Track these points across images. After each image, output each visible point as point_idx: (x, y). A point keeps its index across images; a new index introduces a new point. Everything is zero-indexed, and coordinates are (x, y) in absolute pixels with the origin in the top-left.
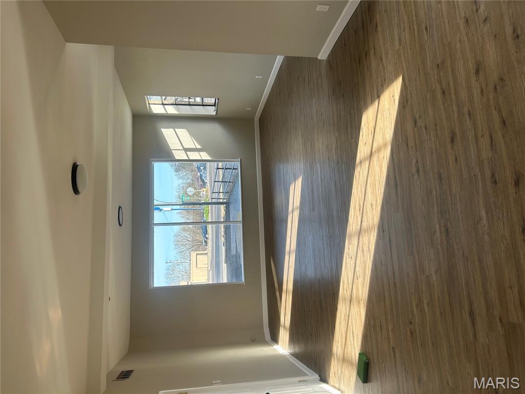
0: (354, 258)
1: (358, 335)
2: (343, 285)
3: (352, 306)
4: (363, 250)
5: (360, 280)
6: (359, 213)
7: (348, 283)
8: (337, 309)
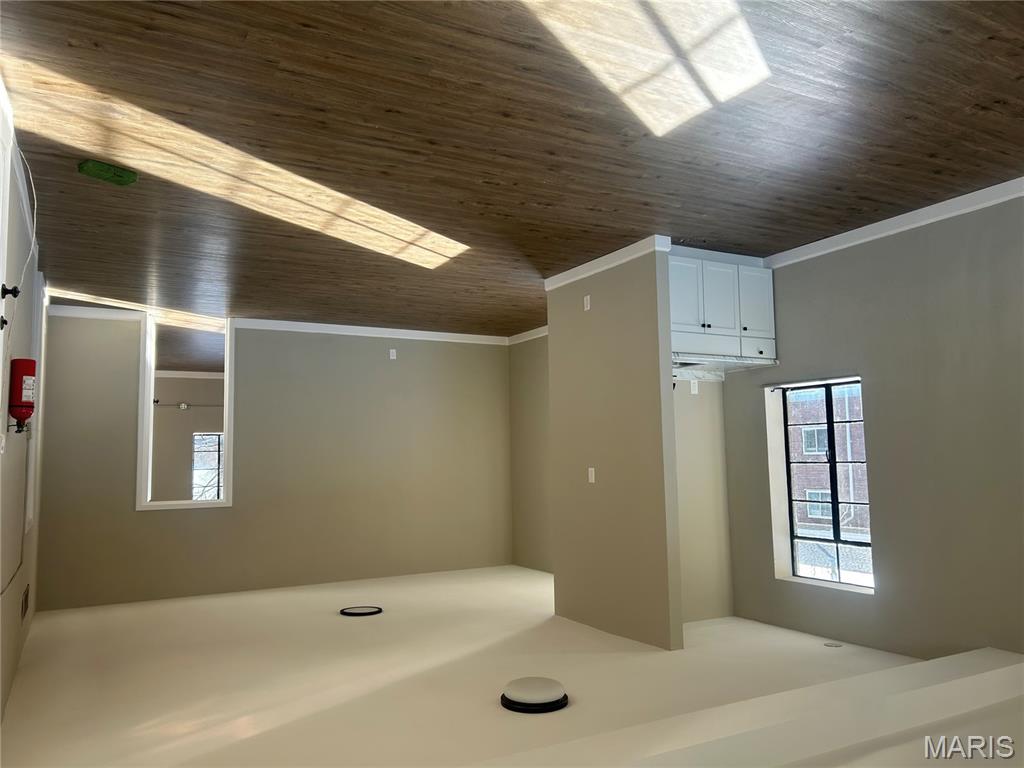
0: (305, 199)
1: (168, 172)
2: (271, 171)
3: (226, 176)
4: (307, 212)
5: (265, 200)
6: (363, 218)
7: (269, 181)
8: (227, 143)
